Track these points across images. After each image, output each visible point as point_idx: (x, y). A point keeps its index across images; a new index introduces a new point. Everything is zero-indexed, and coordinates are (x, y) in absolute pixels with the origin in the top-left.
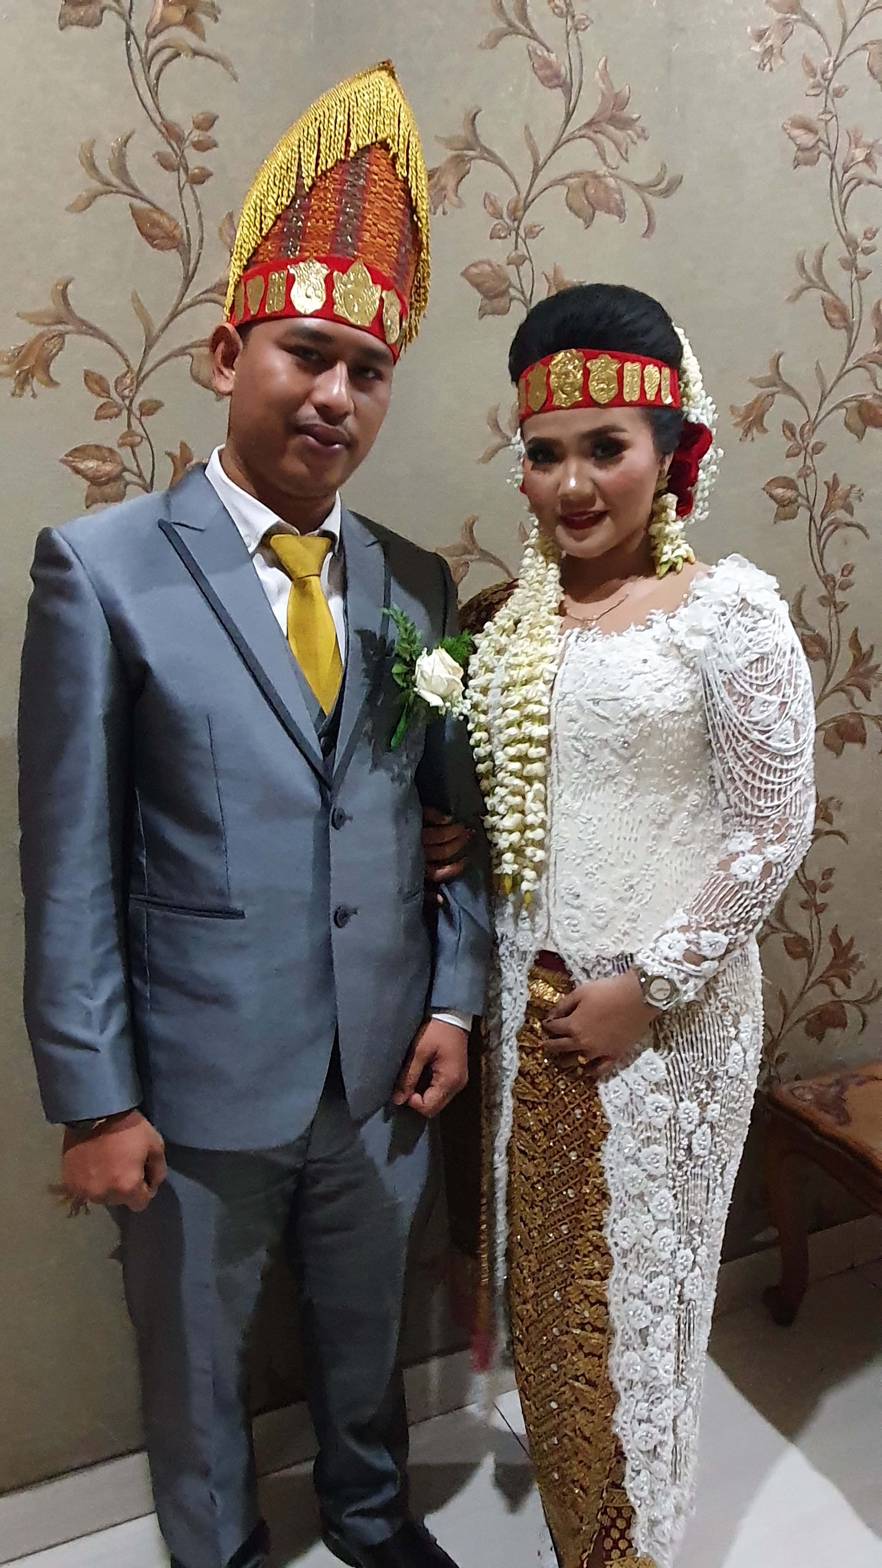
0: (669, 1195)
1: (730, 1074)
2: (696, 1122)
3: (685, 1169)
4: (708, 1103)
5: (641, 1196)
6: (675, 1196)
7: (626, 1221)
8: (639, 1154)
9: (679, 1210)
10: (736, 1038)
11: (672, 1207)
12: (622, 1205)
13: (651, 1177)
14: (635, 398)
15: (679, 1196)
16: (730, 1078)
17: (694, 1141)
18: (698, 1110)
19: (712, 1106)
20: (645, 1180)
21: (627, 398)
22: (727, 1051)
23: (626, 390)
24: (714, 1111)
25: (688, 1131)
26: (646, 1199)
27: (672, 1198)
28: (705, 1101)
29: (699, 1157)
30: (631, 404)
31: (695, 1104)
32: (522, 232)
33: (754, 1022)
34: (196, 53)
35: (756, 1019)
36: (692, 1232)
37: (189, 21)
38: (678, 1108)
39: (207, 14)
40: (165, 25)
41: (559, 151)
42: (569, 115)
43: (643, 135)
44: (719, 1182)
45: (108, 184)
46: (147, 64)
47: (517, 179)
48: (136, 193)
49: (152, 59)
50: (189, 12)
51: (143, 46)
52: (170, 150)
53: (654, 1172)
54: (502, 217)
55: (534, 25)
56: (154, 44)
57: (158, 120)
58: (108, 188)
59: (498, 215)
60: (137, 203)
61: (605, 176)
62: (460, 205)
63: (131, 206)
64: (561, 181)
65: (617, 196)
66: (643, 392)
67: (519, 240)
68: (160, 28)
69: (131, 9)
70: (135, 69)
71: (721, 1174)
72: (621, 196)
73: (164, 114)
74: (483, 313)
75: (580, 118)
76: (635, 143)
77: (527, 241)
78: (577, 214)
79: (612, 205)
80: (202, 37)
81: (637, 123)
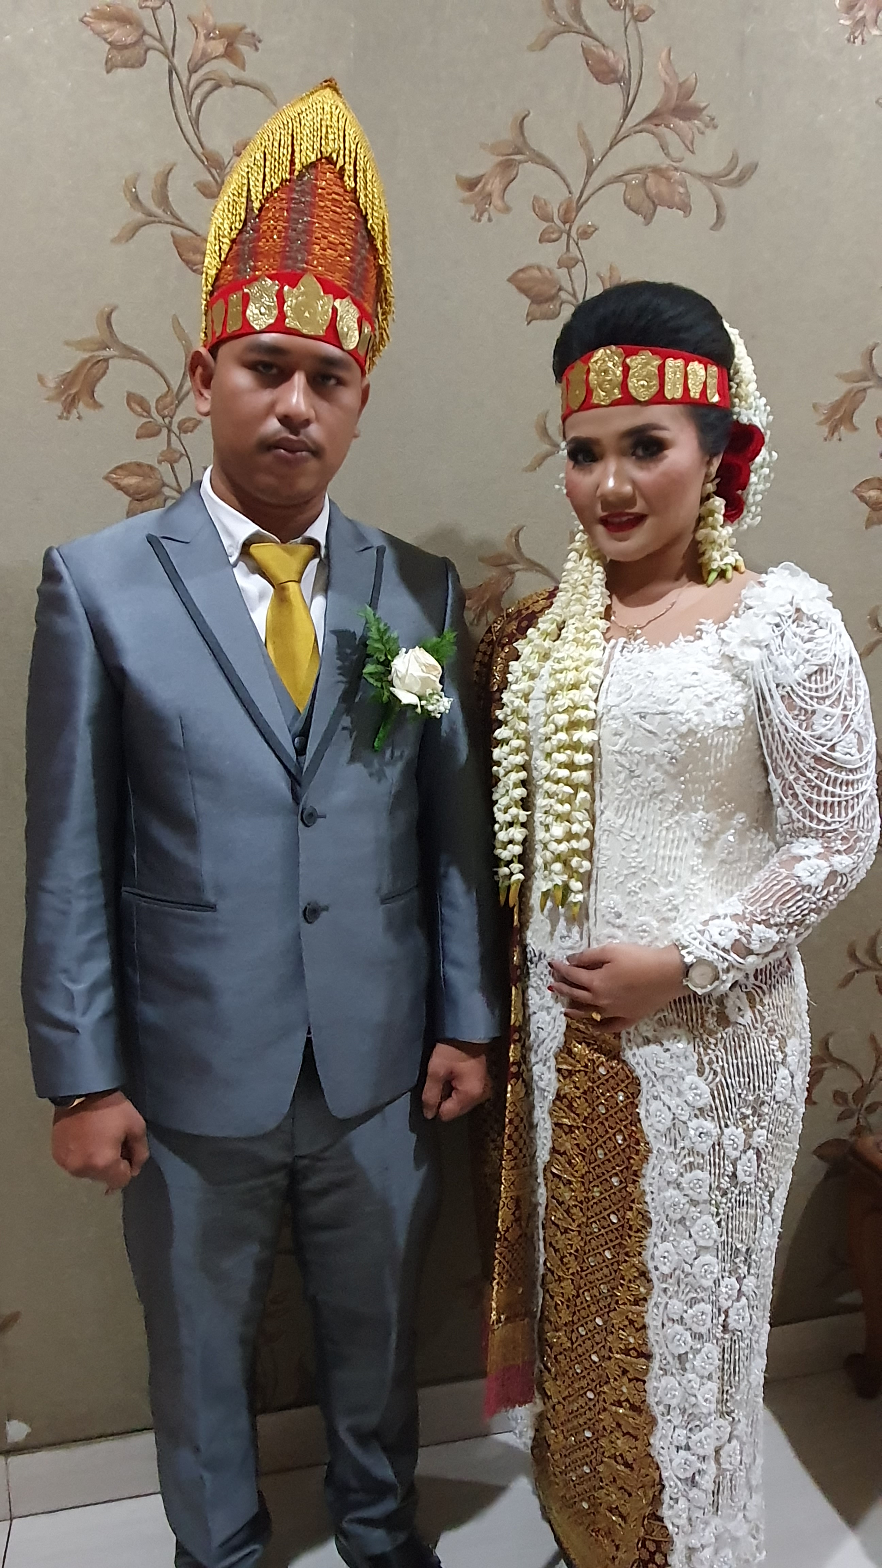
0: (713, 1223)
1: (777, 1099)
2: (741, 1148)
3: (729, 1196)
4: (754, 1129)
5: (682, 1220)
6: (719, 1223)
7: (668, 1245)
8: (680, 1179)
9: (723, 1238)
10: (783, 1062)
11: (714, 1236)
12: (662, 1230)
13: (694, 1203)
14: (678, 395)
15: (723, 1223)
16: (777, 1102)
17: (739, 1167)
18: (744, 1136)
19: (759, 1131)
20: (687, 1206)
21: (669, 396)
22: (774, 1075)
23: (668, 387)
24: (760, 1137)
25: (733, 1157)
26: (688, 1224)
27: (716, 1226)
28: (751, 1126)
29: (744, 1183)
30: (673, 402)
31: (740, 1130)
32: (574, 233)
33: (801, 1044)
34: (236, 83)
35: (803, 1042)
36: (737, 1260)
37: (230, 53)
38: (722, 1133)
39: (246, 44)
40: (206, 58)
41: (615, 148)
42: (627, 111)
43: (712, 124)
44: (767, 1210)
45: (150, 215)
46: (189, 97)
47: (570, 180)
48: (178, 222)
49: (193, 93)
50: (230, 45)
51: (184, 81)
52: (211, 179)
53: (696, 1198)
54: (553, 221)
55: (589, 23)
56: (196, 78)
57: (199, 150)
58: (151, 219)
59: (546, 218)
60: (179, 231)
61: (667, 169)
62: (507, 209)
63: (173, 235)
64: (618, 179)
65: (682, 190)
66: (686, 389)
67: (571, 241)
68: (201, 62)
69: (174, 46)
70: (177, 103)
71: (770, 1202)
72: (686, 187)
73: (205, 143)
74: (531, 318)
75: (639, 112)
76: (702, 133)
77: (580, 242)
78: (636, 212)
79: (677, 198)
80: (243, 68)
81: (704, 112)
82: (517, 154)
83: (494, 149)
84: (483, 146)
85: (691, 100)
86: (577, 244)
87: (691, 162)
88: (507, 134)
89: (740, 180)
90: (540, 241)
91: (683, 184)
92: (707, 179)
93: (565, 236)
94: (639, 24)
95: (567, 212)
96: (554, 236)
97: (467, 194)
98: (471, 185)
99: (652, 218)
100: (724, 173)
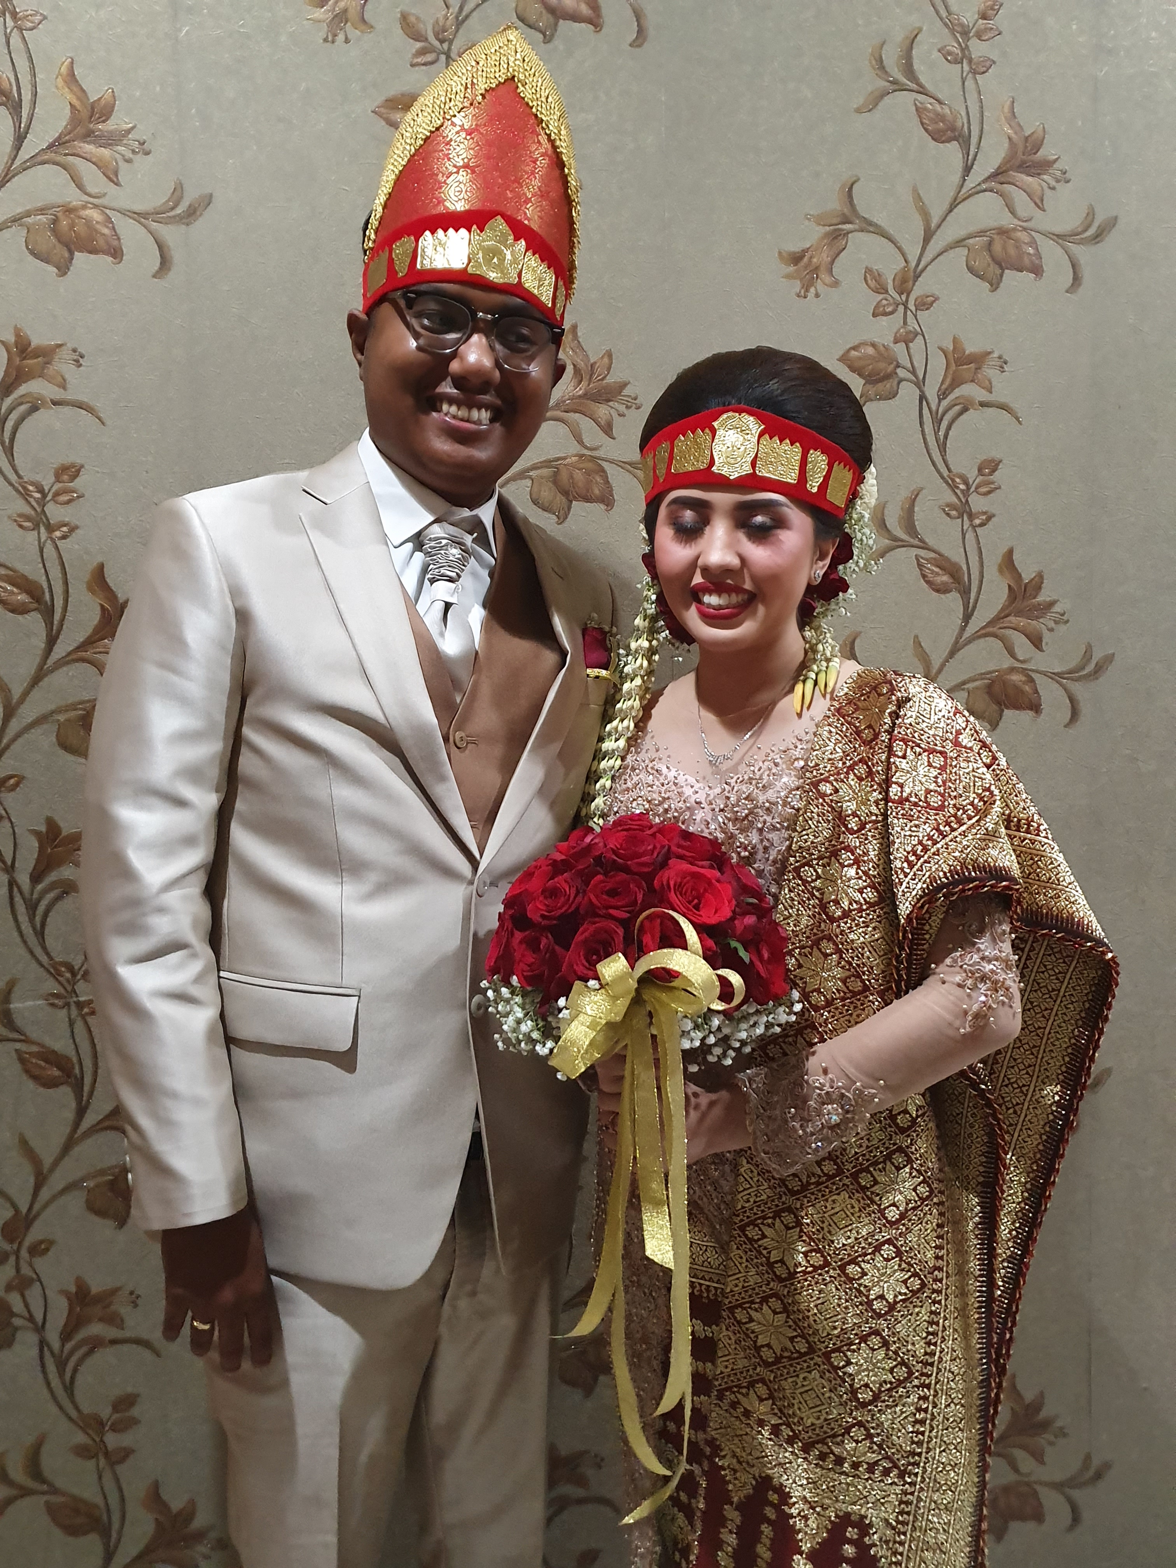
82: (844, 223)
83: (820, 220)
84: (807, 217)
85: (1039, 153)
86: (916, 316)
87: (1043, 221)
88: (834, 204)
89: (1098, 237)
90: (875, 315)
91: (1033, 243)
92: (1059, 238)
93: (901, 308)
94: (978, 76)
95: (904, 281)
96: (890, 309)
97: (792, 268)
98: (796, 258)
99: (998, 284)
100: (1080, 230)
